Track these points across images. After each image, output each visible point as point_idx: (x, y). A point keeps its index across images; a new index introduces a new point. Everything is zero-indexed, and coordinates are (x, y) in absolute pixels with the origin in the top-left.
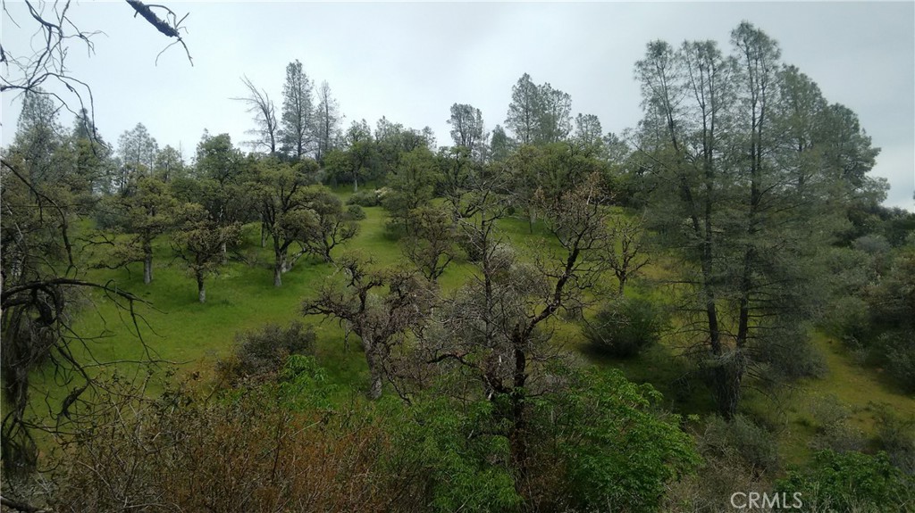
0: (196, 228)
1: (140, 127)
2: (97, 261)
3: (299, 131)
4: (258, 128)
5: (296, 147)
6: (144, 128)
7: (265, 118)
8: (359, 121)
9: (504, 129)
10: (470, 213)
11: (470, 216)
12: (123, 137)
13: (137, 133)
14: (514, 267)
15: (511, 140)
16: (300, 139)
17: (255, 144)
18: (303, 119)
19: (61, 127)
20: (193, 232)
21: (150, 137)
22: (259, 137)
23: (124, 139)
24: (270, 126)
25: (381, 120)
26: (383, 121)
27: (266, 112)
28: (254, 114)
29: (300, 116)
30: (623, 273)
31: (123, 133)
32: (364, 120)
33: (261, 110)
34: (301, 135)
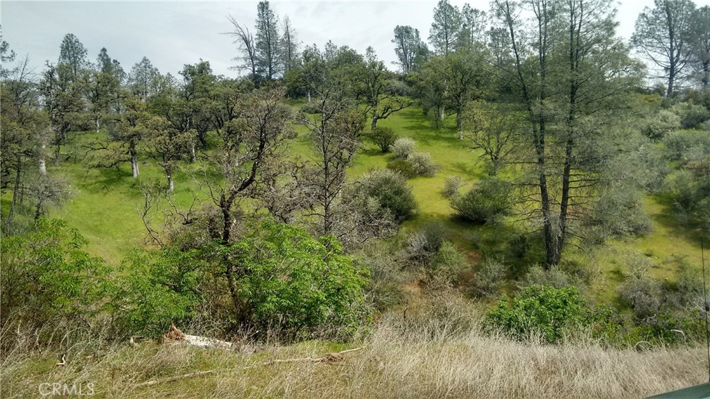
0: (162, 135)
1: (145, 60)
2: (96, 163)
3: (270, 56)
4: (242, 55)
5: (268, 69)
6: (148, 60)
7: (247, 47)
8: (311, 45)
9: (427, 44)
10: (385, 115)
11: (385, 118)
12: (134, 68)
13: (143, 64)
14: (411, 156)
15: (433, 54)
16: (270, 62)
17: (240, 68)
18: (271, 46)
19: (89, 63)
20: (158, 138)
21: (153, 67)
22: (242, 63)
23: (135, 70)
24: (250, 53)
25: (328, 44)
26: (329, 44)
27: (247, 42)
28: (238, 44)
29: (269, 44)
30: (496, 158)
31: (135, 66)
32: (315, 44)
33: (243, 41)
34: (271, 59)
